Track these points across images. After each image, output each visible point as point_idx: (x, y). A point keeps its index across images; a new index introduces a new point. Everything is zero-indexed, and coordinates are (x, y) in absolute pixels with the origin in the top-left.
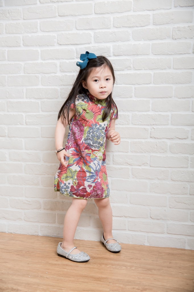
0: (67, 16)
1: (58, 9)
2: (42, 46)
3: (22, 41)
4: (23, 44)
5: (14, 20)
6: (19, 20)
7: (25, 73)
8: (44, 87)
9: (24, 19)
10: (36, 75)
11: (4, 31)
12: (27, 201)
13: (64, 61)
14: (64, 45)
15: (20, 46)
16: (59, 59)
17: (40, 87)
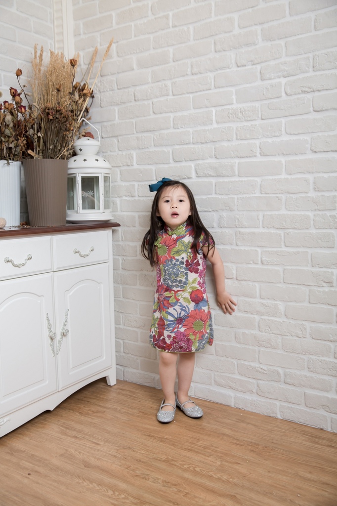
0: (327, 110)
1: (313, 102)
2: (287, 155)
3: (258, 149)
4: (260, 154)
5: (248, 121)
6: (255, 120)
7: (261, 193)
8: (289, 213)
9: (262, 119)
10: (278, 195)
11: (235, 136)
12: (262, 369)
13: (321, 175)
14: (322, 152)
15: (255, 156)
16: (313, 173)
17: (283, 212)
